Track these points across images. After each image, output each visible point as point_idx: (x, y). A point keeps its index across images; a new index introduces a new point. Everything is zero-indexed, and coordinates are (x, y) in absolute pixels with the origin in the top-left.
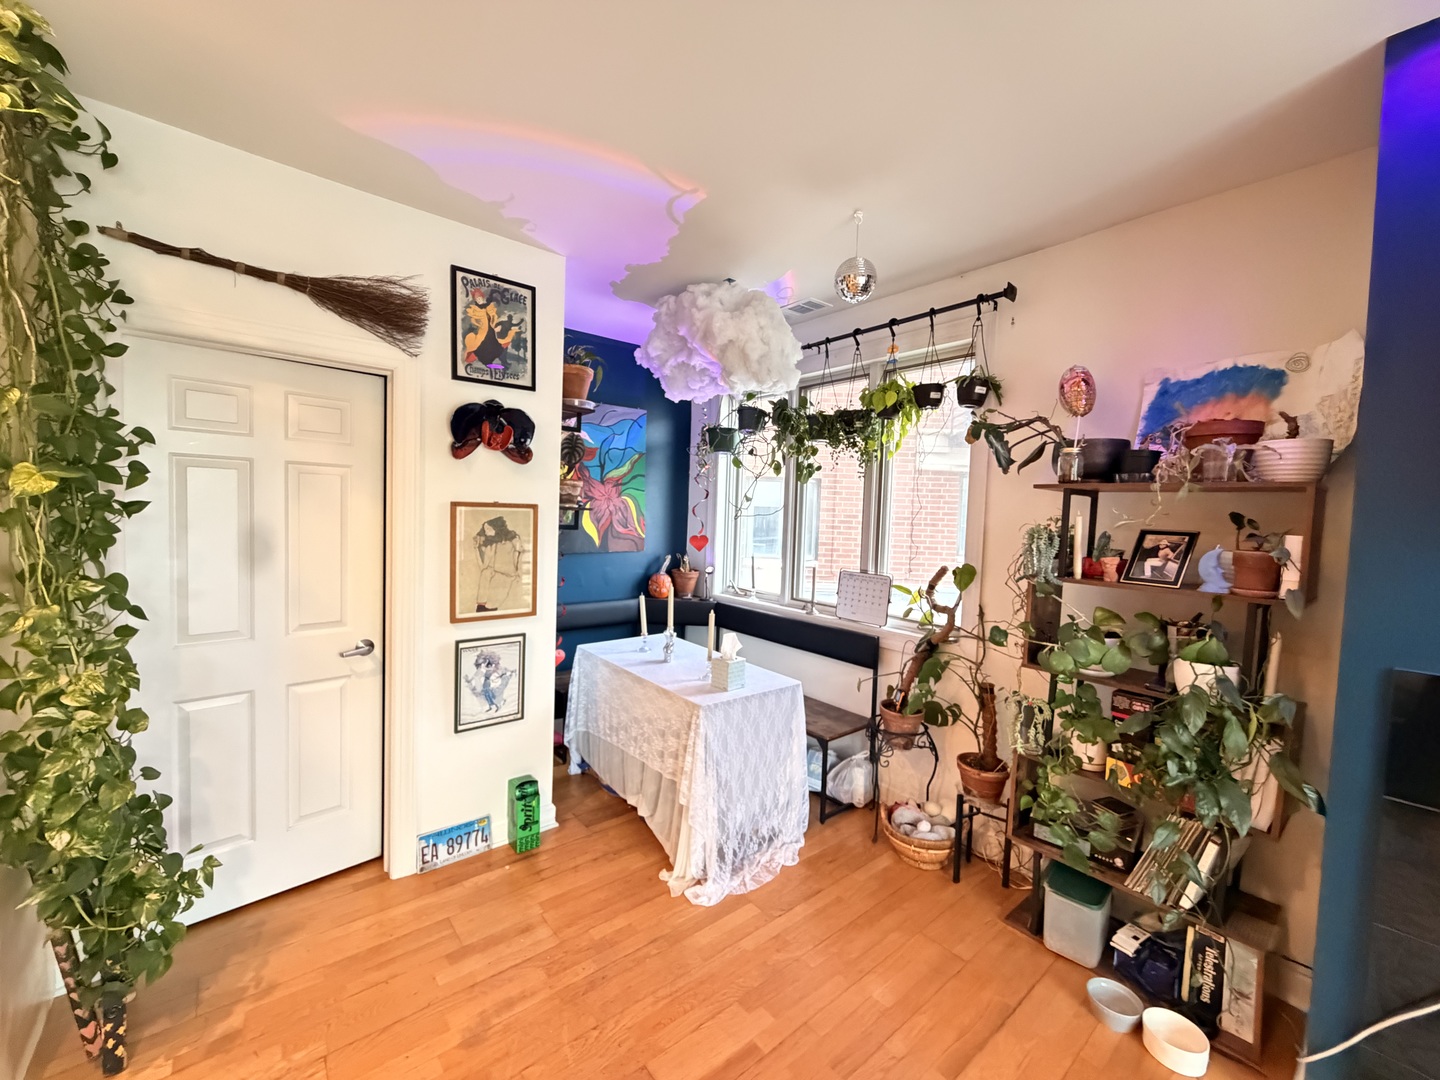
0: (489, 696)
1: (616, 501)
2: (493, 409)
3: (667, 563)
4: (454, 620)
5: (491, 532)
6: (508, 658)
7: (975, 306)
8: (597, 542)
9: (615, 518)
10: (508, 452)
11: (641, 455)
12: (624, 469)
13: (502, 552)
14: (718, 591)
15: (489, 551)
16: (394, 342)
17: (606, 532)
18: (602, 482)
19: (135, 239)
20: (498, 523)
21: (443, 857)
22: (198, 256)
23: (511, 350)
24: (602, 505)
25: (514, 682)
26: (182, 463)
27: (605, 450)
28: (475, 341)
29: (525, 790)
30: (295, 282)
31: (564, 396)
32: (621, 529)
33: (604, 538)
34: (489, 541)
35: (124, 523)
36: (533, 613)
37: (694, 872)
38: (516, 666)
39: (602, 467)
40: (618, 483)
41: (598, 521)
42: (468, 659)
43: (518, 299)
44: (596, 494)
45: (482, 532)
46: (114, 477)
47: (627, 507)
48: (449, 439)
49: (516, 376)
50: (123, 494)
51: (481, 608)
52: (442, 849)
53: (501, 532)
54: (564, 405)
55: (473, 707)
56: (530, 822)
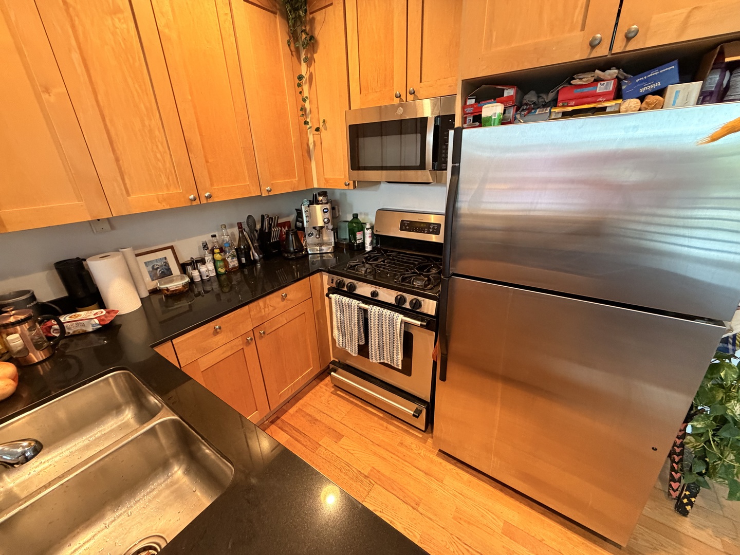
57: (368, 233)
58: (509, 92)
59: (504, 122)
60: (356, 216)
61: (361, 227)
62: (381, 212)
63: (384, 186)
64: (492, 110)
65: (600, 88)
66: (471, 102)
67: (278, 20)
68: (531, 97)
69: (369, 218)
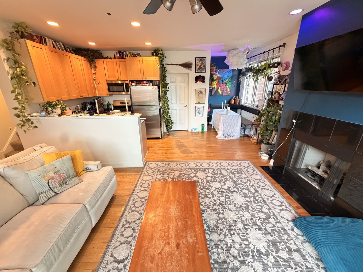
0: (199, 113)
1: (225, 87)
2: (200, 76)
3: (234, 97)
4: (195, 103)
5: (200, 93)
6: (201, 109)
7: (278, 48)
8: (221, 94)
9: (224, 90)
10: (202, 82)
11: (230, 78)
12: (227, 81)
13: (201, 95)
14: (243, 103)
15: (199, 95)
16: (189, 69)
17: (223, 92)
18: (222, 83)
19: (167, 64)
20: (201, 91)
21: (194, 131)
22: (172, 64)
23: (203, 67)
24: (222, 87)
25: (202, 112)
26: (171, 86)
27: (223, 77)
28: (198, 67)
29: (203, 126)
30: (180, 65)
31: (210, 72)
32: (225, 92)
33: (222, 93)
34: (199, 94)
35: (168, 92)
36: (205, 103)
37: (220, 136)
38: (202, 110)
39: (223, 81)
40: (225, 83)
41: (221, 90)
42: (197, 108)
43: (204, 60)
44: (221, 85)
45: (199, 93)
46: (167, 88)
47: (227, 88)
48: (195, 81)
49: (203, 71)
50: (168, 90)
51: (198, 102)
52: (194, 130)
53: (201, 93)
54: (210, 73)
55: (197, 114)
56: (203, 129)
57: (112, 106)
58: (135, 82)
59: (135, 86)
60: (108, 102)
61: (110, 105)
62: (115, 101)
63: (114, 95)
64: (133, 84)
65: (145, 83)
66: (130, 83)
67: (88, 63)
68: (138, 83)
69: (112, 103)
